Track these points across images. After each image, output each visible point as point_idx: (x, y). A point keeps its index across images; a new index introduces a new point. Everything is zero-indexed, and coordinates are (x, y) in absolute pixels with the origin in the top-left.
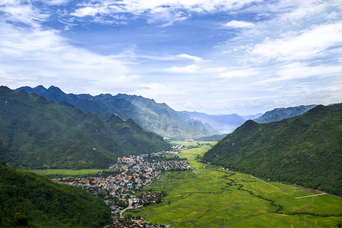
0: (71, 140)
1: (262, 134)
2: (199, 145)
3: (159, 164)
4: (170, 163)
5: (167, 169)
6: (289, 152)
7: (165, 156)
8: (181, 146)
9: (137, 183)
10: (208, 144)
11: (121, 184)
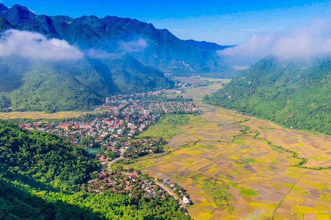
0: (43, 75)
1: (286, 72)
2: (208, 83)
3: (157, 105)
4: (171, 104)
5: (168, 111)
6: (318, 95)
7: (165, 96)
8: (186, 84)
9: (129, 129)
10: (219, 82)
11: (110, 129)
